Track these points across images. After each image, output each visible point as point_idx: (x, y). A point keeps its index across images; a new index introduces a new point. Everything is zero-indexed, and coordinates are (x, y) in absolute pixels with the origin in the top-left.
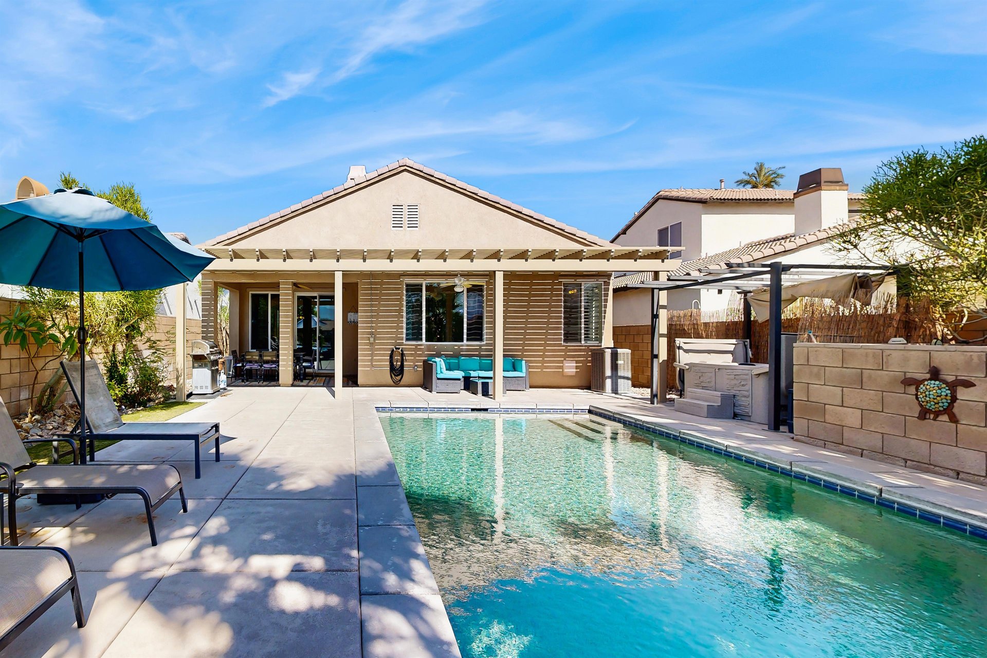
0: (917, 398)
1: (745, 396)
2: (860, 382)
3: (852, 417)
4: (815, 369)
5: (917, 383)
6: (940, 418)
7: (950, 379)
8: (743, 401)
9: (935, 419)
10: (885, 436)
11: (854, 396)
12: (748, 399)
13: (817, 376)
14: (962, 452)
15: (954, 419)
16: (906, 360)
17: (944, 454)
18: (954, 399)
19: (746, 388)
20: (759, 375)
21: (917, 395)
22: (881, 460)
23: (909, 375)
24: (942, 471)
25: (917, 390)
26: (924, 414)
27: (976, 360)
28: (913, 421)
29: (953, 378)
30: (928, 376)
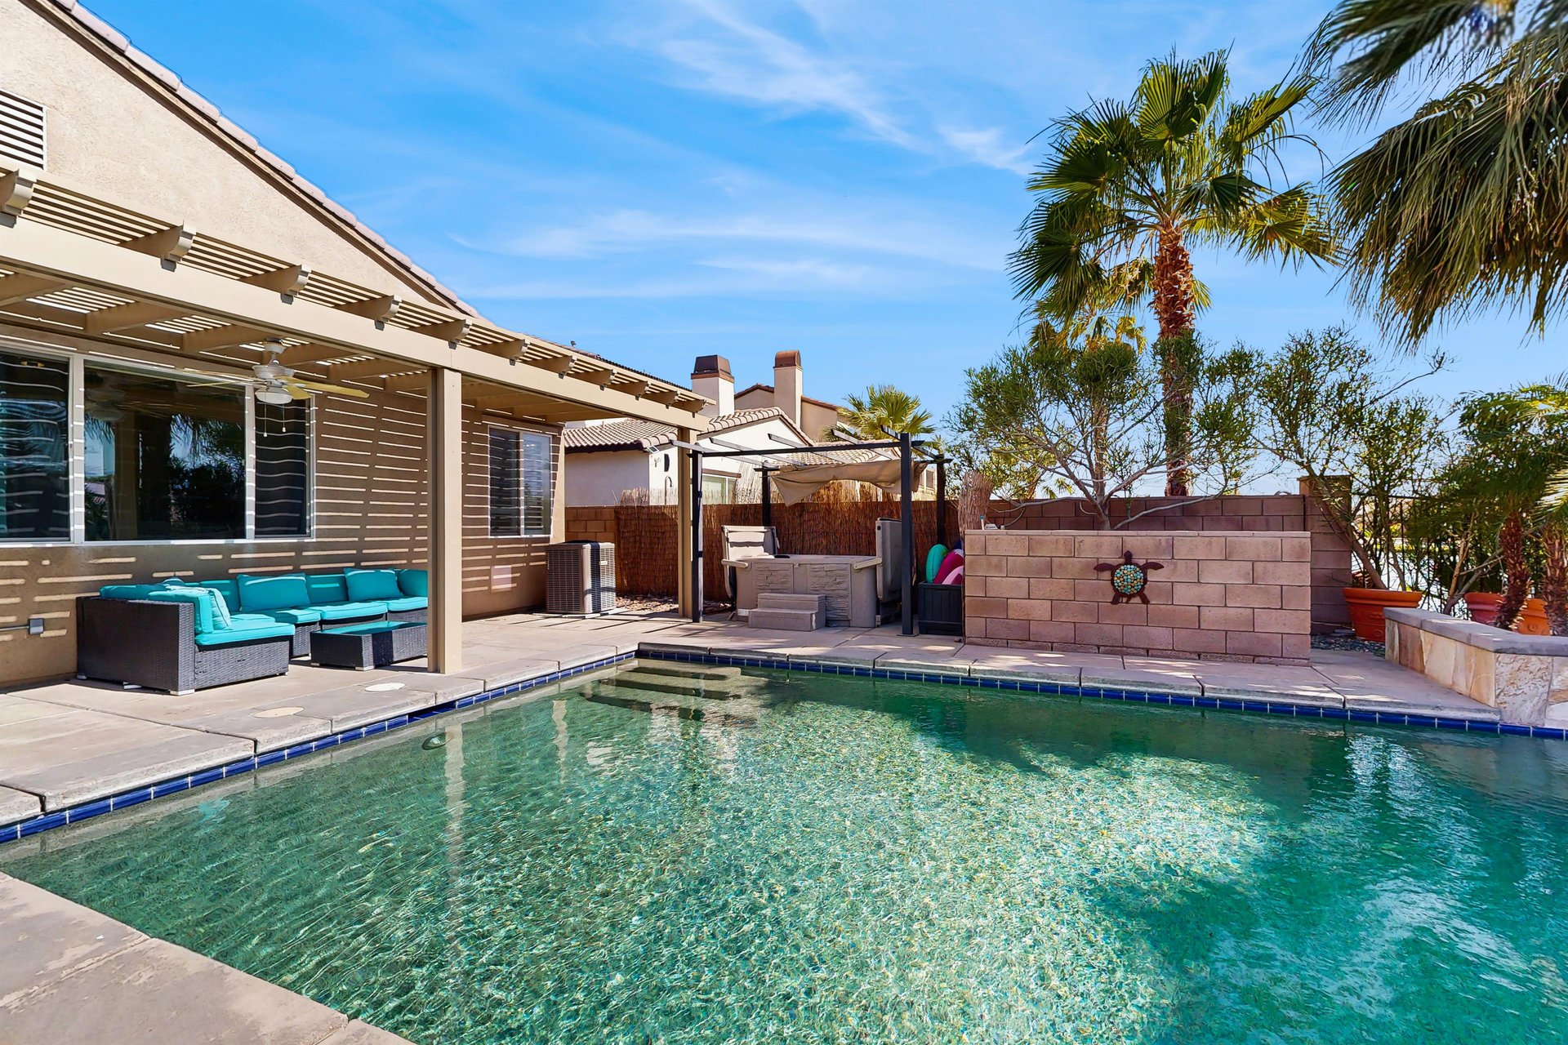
0: (1113, 583)
1: (841, 597)
2: (1049, 570)
3: (1040, 609)
4: (995, 560)
5: (1112, 569)
6: (1133, 600)
7: (1142, 562)
8: (839, 603)
9: (1127, 603)
10: (1077, 625)
11: (1044, 587)
12: (846, 600)
13: (998, 567)
14: (1152, 630)
15: (1145, 601)
16: (1099, 546)
17: (1136, 635)
18: (1145, 581)
19: (844, 586)
20: (861, 569)
21: (1112, 581)
22: (1074, 651)
23: (1101, 561)
24: (1134, 651)
25: (1113, 575)
26: (1118, 596)
27: (1164, 544)
28: (1106, 605)
29: (1144, 562)
30: (1122, 561)
